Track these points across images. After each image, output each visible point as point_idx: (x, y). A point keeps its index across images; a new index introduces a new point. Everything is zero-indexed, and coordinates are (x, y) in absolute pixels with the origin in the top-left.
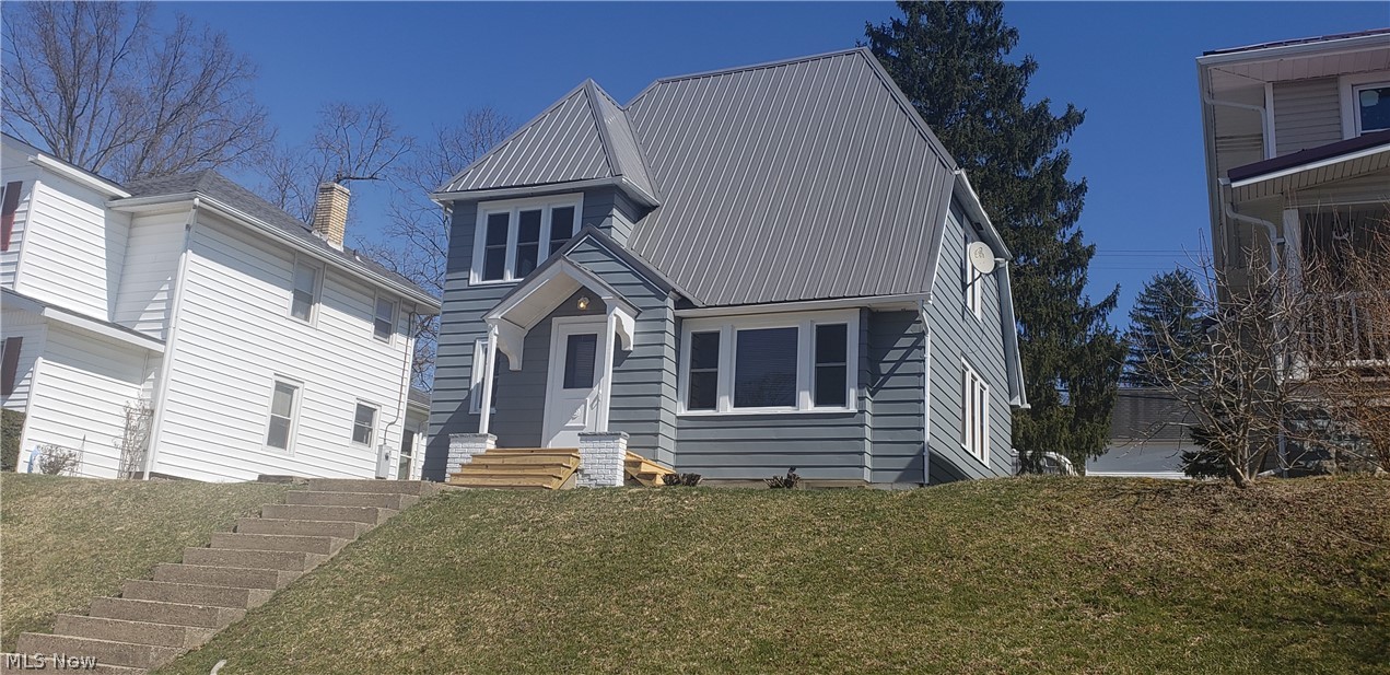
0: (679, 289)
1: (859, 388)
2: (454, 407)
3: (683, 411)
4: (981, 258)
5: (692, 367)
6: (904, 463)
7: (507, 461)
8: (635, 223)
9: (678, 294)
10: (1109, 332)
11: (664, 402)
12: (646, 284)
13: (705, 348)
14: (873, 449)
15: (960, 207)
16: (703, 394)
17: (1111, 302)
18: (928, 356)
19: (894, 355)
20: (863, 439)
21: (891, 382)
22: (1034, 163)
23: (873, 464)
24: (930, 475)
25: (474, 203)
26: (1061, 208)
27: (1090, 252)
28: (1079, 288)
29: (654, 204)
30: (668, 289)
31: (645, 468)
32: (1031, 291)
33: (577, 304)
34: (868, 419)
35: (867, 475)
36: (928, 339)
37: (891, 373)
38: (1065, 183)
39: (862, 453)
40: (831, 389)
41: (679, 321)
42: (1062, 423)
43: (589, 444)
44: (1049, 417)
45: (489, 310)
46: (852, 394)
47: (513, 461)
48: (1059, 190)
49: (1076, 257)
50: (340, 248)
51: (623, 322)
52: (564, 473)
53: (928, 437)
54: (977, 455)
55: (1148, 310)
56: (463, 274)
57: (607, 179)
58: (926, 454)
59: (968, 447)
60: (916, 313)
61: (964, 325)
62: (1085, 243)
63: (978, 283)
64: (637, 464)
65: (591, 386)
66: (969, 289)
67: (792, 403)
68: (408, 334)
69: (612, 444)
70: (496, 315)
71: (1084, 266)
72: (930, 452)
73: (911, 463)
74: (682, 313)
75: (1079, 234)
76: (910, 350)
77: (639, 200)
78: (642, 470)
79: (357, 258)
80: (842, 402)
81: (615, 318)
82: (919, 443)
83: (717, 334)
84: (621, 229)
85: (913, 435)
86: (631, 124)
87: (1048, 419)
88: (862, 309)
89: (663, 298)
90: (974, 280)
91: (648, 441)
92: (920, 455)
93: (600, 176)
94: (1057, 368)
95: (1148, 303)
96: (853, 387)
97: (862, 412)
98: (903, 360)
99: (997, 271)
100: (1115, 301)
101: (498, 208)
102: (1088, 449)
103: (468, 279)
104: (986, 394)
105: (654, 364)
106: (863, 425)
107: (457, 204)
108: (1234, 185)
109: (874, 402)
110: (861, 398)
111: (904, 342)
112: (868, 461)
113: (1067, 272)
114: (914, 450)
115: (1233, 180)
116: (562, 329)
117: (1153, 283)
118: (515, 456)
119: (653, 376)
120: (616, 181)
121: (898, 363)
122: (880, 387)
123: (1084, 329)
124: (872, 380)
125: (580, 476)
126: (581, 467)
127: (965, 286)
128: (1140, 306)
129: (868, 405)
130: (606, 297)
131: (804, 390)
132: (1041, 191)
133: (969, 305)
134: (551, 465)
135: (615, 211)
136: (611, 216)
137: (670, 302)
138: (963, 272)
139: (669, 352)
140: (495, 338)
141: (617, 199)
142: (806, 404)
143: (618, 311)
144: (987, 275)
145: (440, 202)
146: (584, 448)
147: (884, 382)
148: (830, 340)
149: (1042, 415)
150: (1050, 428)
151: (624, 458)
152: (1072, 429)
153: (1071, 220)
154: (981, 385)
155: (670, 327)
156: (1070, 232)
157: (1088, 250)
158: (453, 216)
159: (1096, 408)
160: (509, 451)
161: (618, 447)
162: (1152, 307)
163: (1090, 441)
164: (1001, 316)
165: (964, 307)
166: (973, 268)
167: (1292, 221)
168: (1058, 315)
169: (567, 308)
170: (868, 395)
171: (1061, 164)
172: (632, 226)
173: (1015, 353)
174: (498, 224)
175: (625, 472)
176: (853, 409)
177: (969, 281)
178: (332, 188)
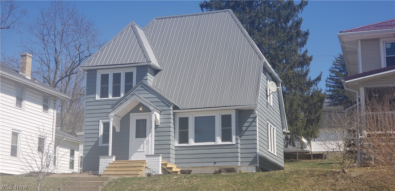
0: (174, 103)
1: (236, 135)
2: (93, 144)
3: (177, 144)
4: (272, 87)
5: (179, 129)
6: (251, 160)
7: (122, 165)
8: (154, 76)
9: (174, 105)
10: (318, 90)
11: (171, 142)
12: (163, 102)
13: (184, 123)
14: (241, 155)
15: (266, 70)
16: (184, 138)
17: (319, 79)
18: (257, 124)
19: (246, 124)
20: (238, 153)
21: (246, 133)
22: (289, 22)
23: (241, 160)
24: (259, 163)
25: (95, 70)
26: (299, 40)
27: (311, 59)
28: (307, 74)
29: (160, 69)
30: (171, 103)
31: (169, 166)
32: (288, 76)
33: (139, 109)
34: (239, 146)
35: (239, 164)
36: (257, 119)
37: (246, 130)
38: (301, 31)
39: (237, 157)
40: (226, 136)
41: (174, 114)
42: (301, 128)
43: (149, 159)
44: (296, 125)
45: (109, 113)
46: (234, 137)
47: (124, 165)
48: (298, 34)
49: (305, 61)
50: (30, 78)
51: (156, 116)
52: (143, 169)
53: (258, 151)
54: (273, 152)
55: (336, 68)
56: (93, 96)
57: (146, 64)
58: (258, 156)
59: (270, 150)
60: (253, 110)
61: (268, 109)
62: (309, 55)
63: (271, 95)
64: (166, 164)
65: (145, 137)
66: (269, 97)
67: (214, 141)
68: (54, 108)
69: (157, 158)
70: (112, 114)
71: (309, 64)
72: (259, 156)
73: (253, 160)
74: (175, 111)
75: (306, 51)
76: (252, 122)
77: (155, 68)
78: (168, 167)
79: (36, 81)
80: (231, 140)
81: (154, 115)
82: (256, 153)
83: (187, 118)
84: (150, 80)
85: (253, 151)
86: (147, 36)
87: (296, 126)
88: (236, 110)
89: (169, 107)
90: (270, 94)
91: (167, 155)
92: (256, 157)
93: (142, 61)
94: (299, 105)
95: (337, 65)
96: (234, 135)
97: (237, 144)
98: (249, 126)
99: (278, 91)
100: (320, 78)
101: (105, 72)
102: (311, 136)
103: (95, 98)
104: (275, 130)
105: (167, 129)
106: (237, 148)
107: (88, 71)
108: (346, 82)
109: (241, 140)
110: (237, 139)
111: (250, 120)
112: (239, 159)
113: (302, 67)
114: (254, 155)
115: (345, 80)
116: (134, 118)
117: (339, 56)
118: (123, 163)
119: (167, 134)
120: (149, 64)
121: (248, 127)
122: (242, 135)
123: (309, 89)
124: (240, 133)
125: (147, 169)
126: (147, 166)
127: (267, 96)
128: (334, 66)
129: (239, 141)
130: (151, 108)
131: (218, 136)
132: (292, 36)
133: (269, 102)
134: (138, 166)
135: (148, 74)
136: (147, 75)
137: (171, 108)
138: (266, 91)
139: (172, 125)
140: (112, 122)
141: (149, 69)
142: (219, 141)
143: (155, 113)
144: (274, 92)
145: (83, 70)
146: (148, 160)
147: (244, 133)
148: (226, 120)
149: (294, 124)
150: (297, 129)
151: (161, 163)
152: (305, 129)
153: (303, 44)
154: (273, 128)
155: (172, 117)
156: (303, 49)
157: (310, 58)
158: (87, 75)
159: (314, 120)
160: (121, 162)
161: (159, 159)
162: (338, 67)
163: (312, 133)
164: (279, 101)
165: (267, 103)
166: (270, 90)
167: (362, 90)
168: (299, 84)
169: (135, 110)
170: (239, 138)
171: (298, 23)
172: (153, 77)
173: (284, 114)
174: (105, 78)
175: (162, 167)
176: (234, 143)
177: (268, 95)
178: (26, 55)
